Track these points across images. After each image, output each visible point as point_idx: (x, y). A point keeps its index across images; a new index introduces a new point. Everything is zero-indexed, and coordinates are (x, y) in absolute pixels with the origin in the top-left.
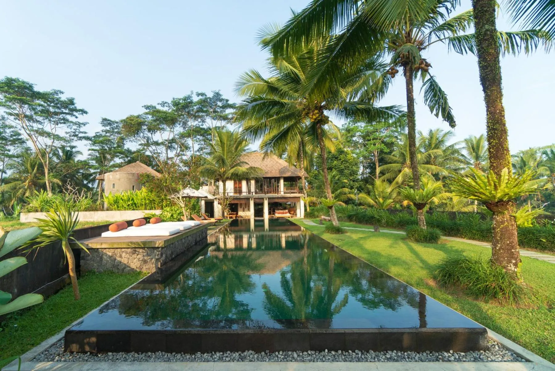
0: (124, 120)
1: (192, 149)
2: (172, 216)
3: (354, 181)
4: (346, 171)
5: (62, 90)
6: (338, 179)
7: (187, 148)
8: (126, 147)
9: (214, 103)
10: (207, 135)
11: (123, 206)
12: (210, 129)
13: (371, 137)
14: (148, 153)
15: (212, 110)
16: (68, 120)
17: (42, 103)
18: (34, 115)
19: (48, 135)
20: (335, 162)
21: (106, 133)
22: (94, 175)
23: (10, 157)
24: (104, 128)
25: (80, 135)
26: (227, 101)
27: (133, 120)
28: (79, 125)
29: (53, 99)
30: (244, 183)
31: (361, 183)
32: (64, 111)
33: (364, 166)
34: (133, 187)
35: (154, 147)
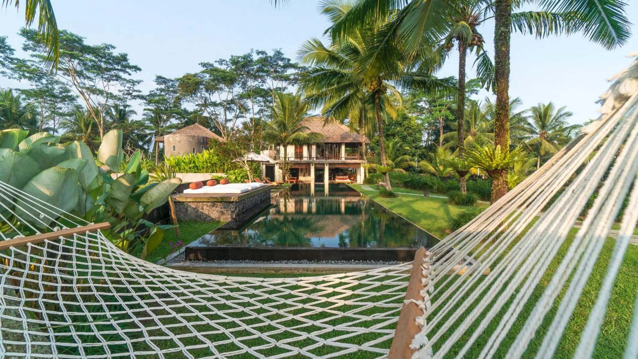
0: (181, 79)
1: (251, 111)
2: (236, 178)
3: (416, 148)
4: (409, 138)
5: (113, 45)
6: (401, 146)
7: (247, 110)
8: (183, 107)
9: (275, 62)
10: (268, 97)
11: (185, 169)
12: (271, 91)
13: (437, 104)
14: (206, 114)
15: (272, 70)
16: (120, 77)
17: (94, 58)
18: (84, 71)
19: (101, 92)
20: (398, 128)
21: (161, 92)
22: (149, 137)
23: (62, 115)
24: (159, 87)
25: (135, 94)
26: (289, 60)
27: (190, 79)
28: (133, 83)
29: (104, 54)
30: (305, 149)
31: (424, 150)
32: (117, 67)
33: (428, 133)
34: (194, 149)
35: (212, 109)
